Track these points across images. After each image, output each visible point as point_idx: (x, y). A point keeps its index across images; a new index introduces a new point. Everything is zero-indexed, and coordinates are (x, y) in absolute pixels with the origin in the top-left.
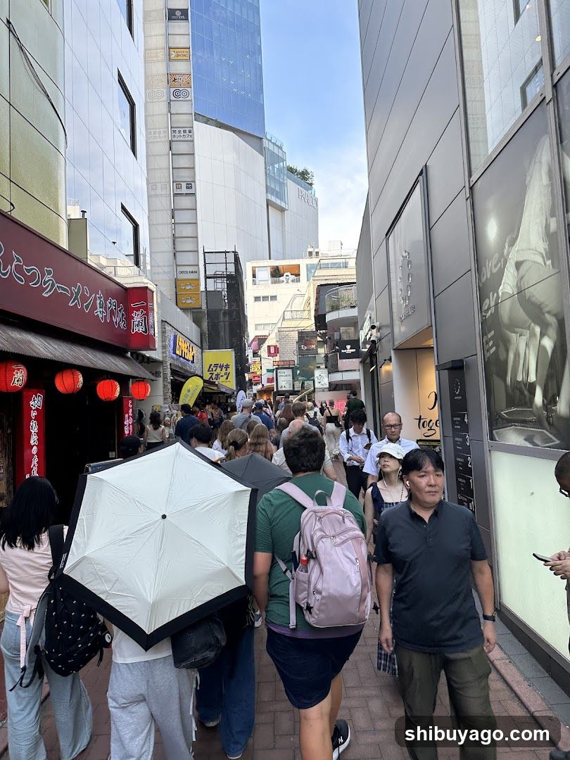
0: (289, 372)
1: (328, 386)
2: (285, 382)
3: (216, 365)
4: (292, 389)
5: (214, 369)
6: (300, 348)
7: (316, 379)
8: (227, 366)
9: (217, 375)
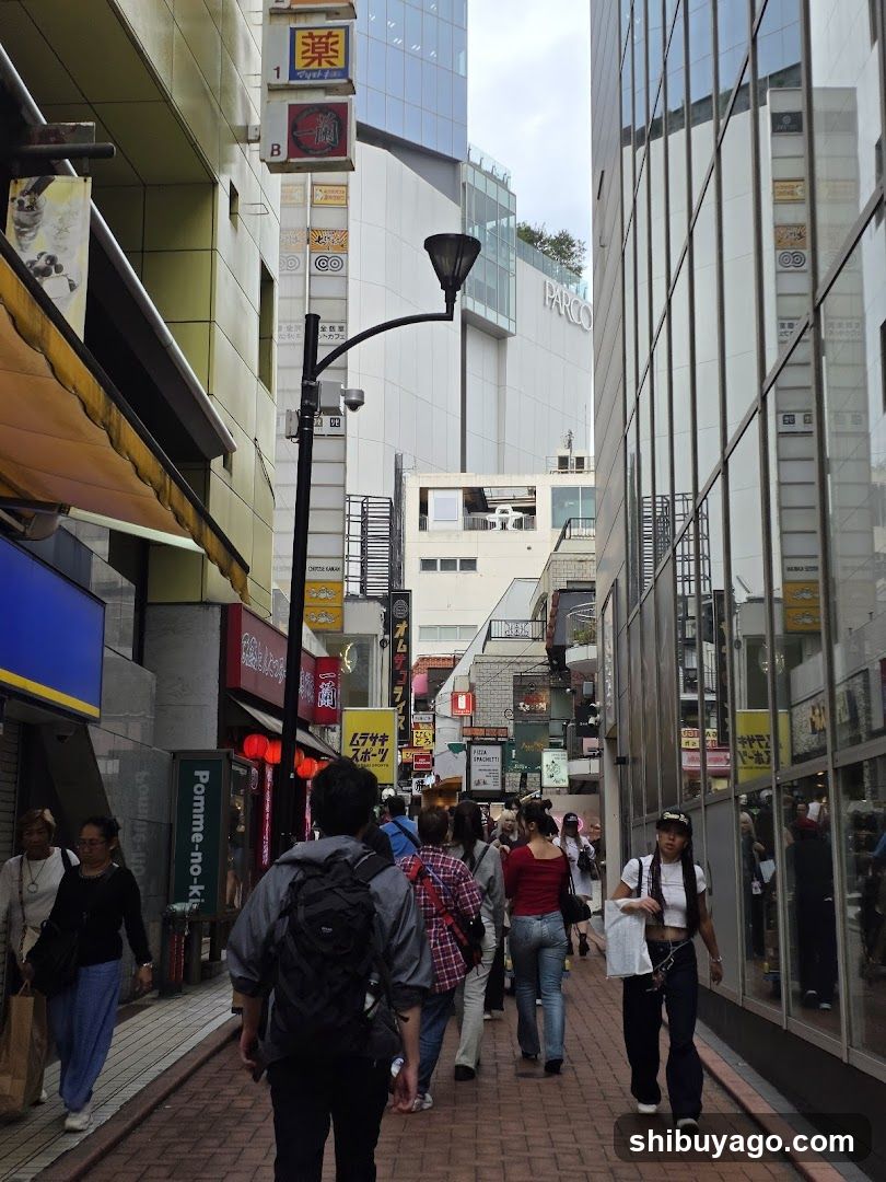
0: (496, 751)
1: (566, 784)
2: (487, 771)
3: (364, 736)
4: (499, 788)
5: (361, 741)
6: (516, 707)
7: (545, 769)
8: (384, 738)
9: (367, 753)
